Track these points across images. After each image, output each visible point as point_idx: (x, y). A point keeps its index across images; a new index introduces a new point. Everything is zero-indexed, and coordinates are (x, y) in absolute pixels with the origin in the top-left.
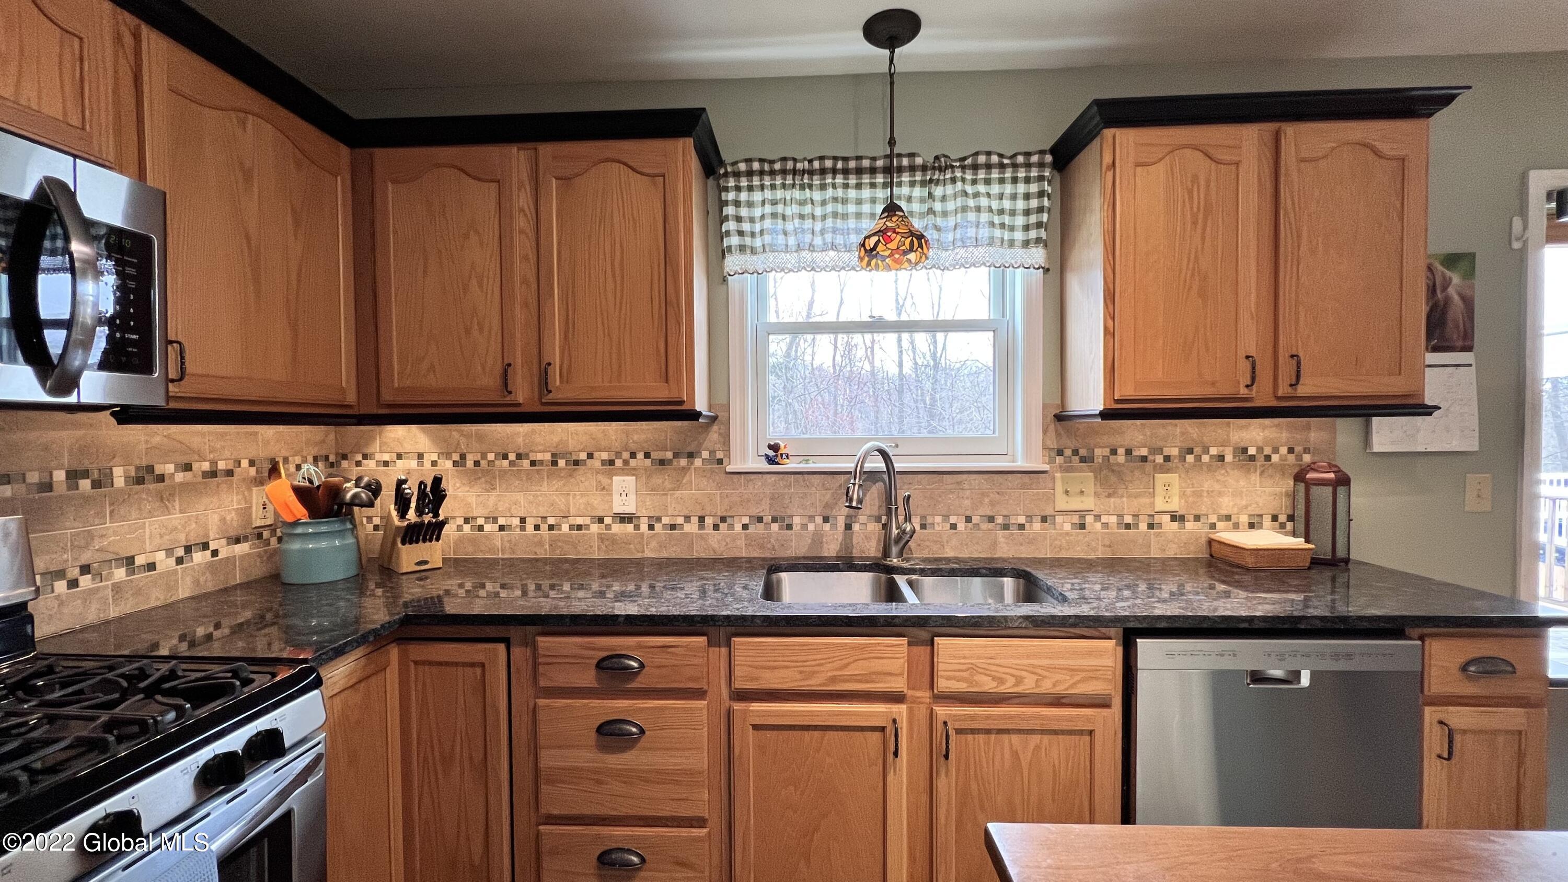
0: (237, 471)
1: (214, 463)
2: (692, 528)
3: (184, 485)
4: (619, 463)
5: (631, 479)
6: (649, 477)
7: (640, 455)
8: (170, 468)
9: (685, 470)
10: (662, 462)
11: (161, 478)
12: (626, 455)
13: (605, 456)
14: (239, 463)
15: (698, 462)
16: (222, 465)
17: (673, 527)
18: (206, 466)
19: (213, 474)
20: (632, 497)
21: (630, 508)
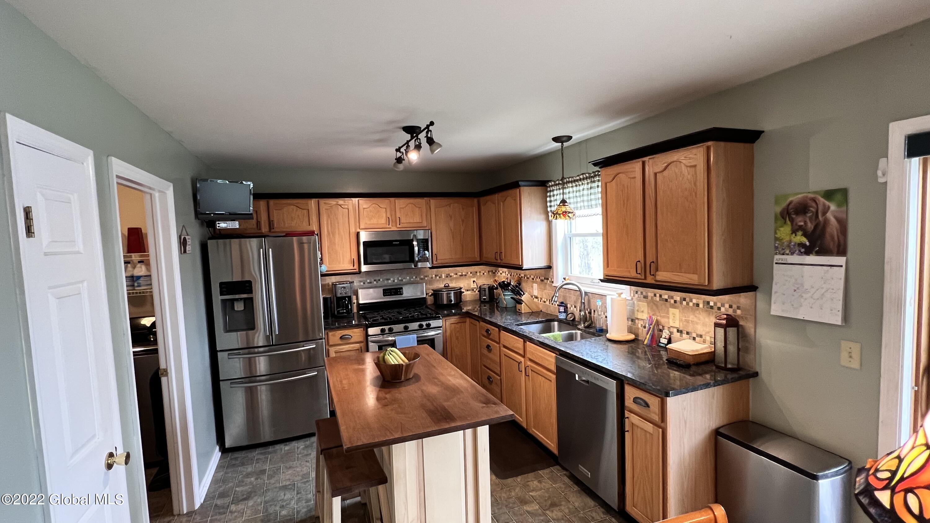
0: (467, 275)
1: (462, 273)
2: (547, 303)
3: (456, 278)
4: (535, 279)
5: (537, 285)
6: (540, 285)
7: (538, 277)
8: (453, 274)
9: (546, 283)
10: (542, 281)
11: (451, 276)
12: (536, 277)
13: (532, 277)
14: (468, 273)
15: (548, 281)
16: (464, 274)
17: (545, 302)
18: (460, 274)
19: (462, 275)
20: (537, 290)
21: (536, 294)
